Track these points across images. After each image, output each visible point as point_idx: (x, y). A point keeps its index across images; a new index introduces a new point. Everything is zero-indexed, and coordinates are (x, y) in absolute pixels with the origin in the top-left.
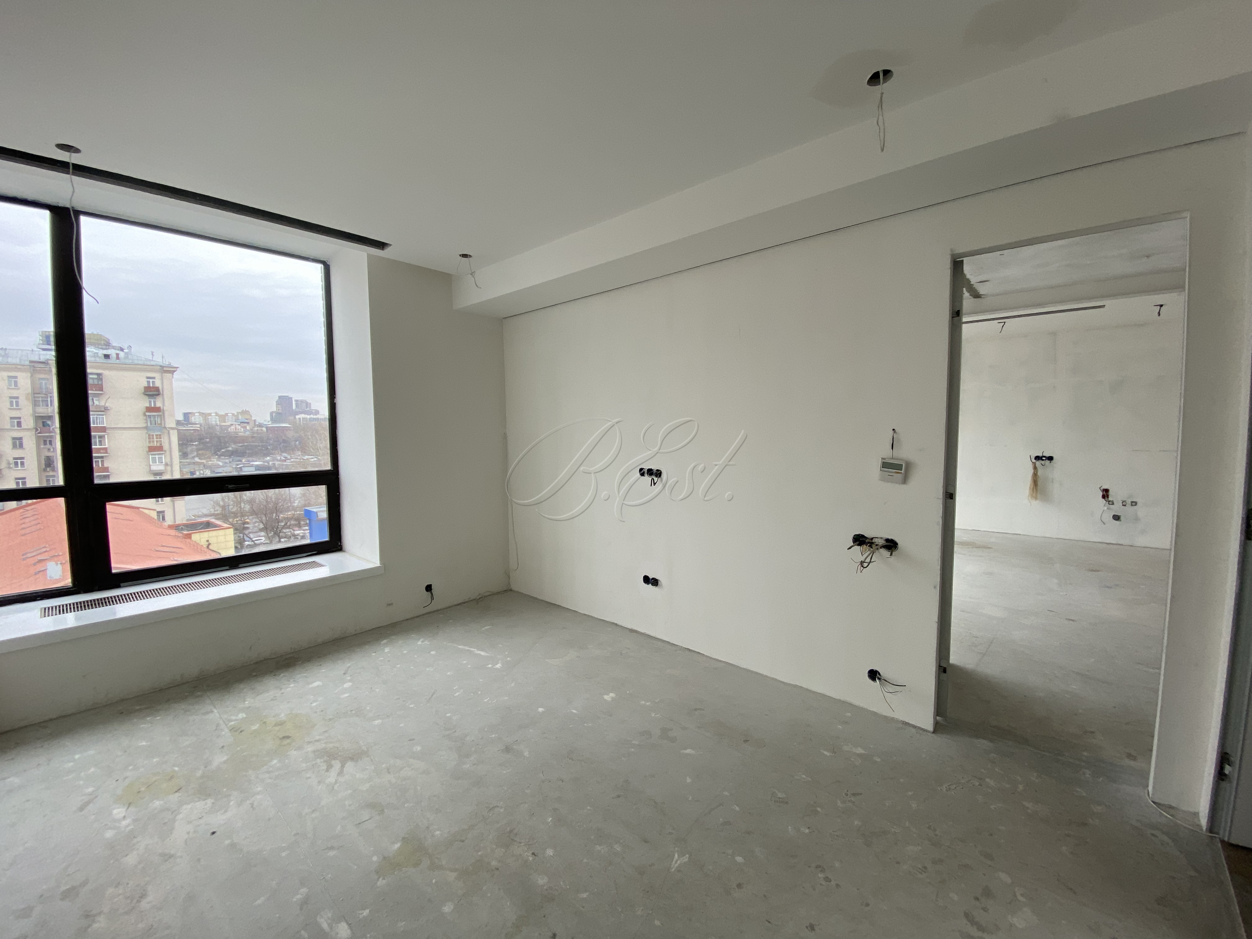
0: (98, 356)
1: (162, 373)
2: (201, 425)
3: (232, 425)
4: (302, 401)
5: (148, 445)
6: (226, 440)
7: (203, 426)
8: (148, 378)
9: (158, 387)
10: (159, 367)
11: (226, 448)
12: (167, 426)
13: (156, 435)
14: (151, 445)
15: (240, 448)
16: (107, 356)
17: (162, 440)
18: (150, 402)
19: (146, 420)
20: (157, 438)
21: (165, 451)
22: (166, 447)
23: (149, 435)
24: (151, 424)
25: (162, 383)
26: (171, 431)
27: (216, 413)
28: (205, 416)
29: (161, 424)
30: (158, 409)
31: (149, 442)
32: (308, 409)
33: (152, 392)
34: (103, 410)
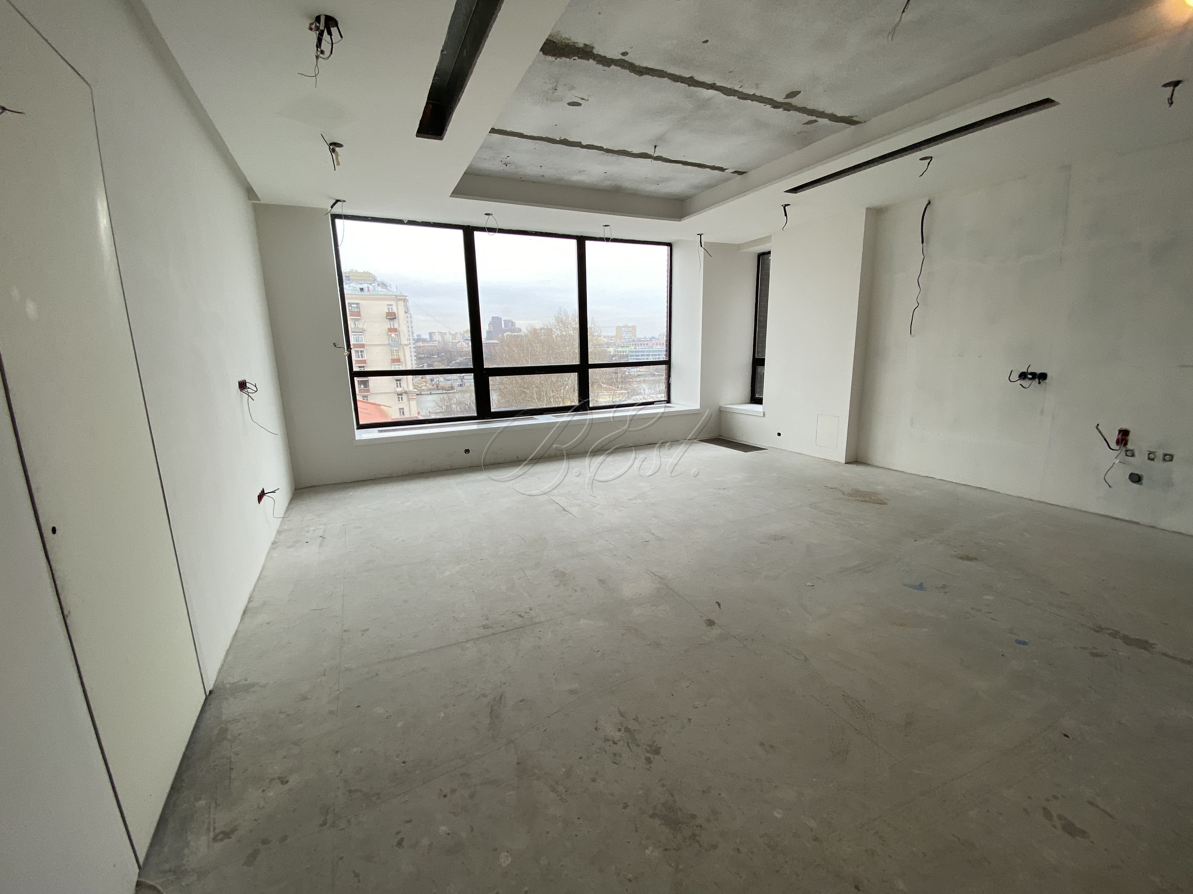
0: (357, 290)
1: (397, 301)
2: (439, 342)
3: (459, 341)
4: (509, 321)
5: (391, 358)
6: (455, 354)
7: (440, 342)
8: (388, 305)
9: (395, 313)
10: (394, 296)
11: (455, 360)
12: (402, 343)
13: (396, 350)
14: (393, 358)
15: (465, 360)
16: (362, 289)
17: (399, 354)
18: (390, 324)
19: (389, 338)
20: (396, 353)
21: (402, 362)
22: (402, 359)
23: (391, 350)
24: (392, 342)
25: (397, 309)
26: (405, 347)
27: (449, 332)
28: (442, 334)
29: (398, 341)
30: (395, 330)
31: (392, 355)
32: (513, 328)
33: (392, 316)
34: (362, 331)
